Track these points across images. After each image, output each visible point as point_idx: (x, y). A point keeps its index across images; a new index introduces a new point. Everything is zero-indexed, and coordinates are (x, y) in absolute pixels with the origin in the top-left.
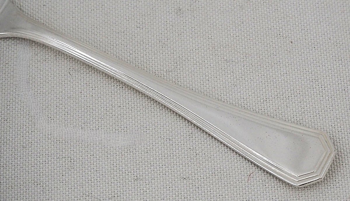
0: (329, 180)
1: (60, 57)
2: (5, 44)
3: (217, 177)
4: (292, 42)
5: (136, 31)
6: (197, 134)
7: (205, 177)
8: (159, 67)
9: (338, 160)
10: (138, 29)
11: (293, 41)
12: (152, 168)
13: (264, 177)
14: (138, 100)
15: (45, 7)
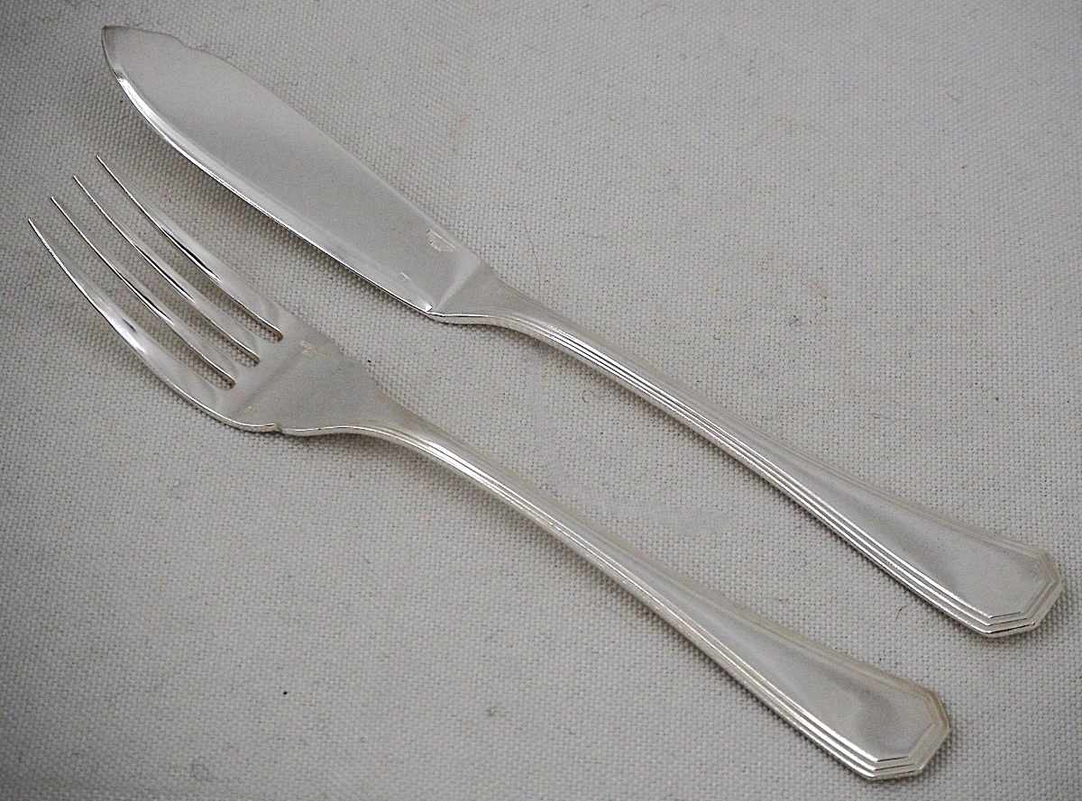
0: (1045, 635)
1: (568, 370)
2: (468, 337)
3: (840, 605)
4: (997, 399)
5: (712, 346)
6: (810, 529)
7: (818, 603)
8: (749, 409)
9: (1059, 608)
10: (717, 342)
11: (1000, 397)
12: (722, 574)
13: (925, 614)
14: (706, 460)
15: (547, 283)
